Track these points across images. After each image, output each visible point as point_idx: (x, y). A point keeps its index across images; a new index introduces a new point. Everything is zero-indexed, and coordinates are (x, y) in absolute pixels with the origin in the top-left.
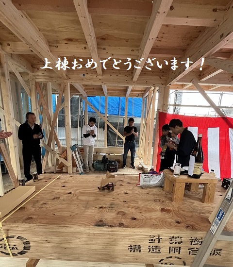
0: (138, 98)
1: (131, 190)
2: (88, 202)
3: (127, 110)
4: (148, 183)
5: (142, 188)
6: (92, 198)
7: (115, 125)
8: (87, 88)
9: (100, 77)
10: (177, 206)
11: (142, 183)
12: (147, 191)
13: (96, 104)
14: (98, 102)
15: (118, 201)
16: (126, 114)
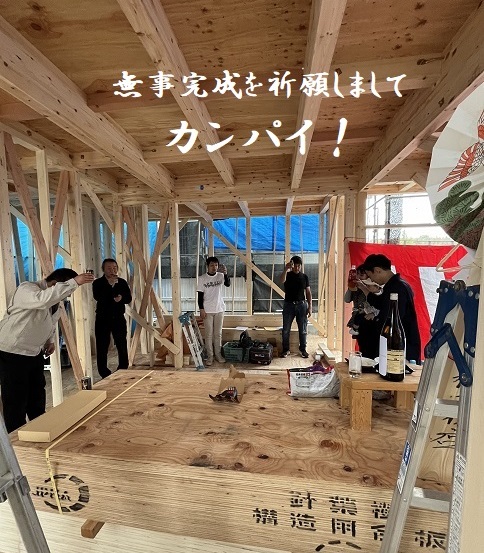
0: (310, 215)
1: (274, 402)
2: (189, 422)
3: (288, 240)
4: (306, 389)
5: (296, 399)
6: (197, 416)
7: (267, 270)
9: (231, 188)
10: (358, 437)
11: (294, 389)
12: (303, 405)
13: (230, 233)
14: (234, 230)
15: (242, 422)
16: (288, 247)
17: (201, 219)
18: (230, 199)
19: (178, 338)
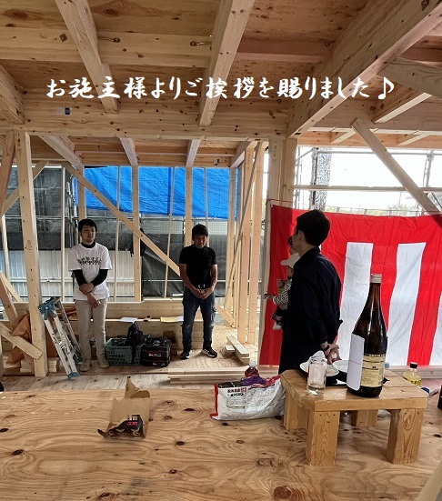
0: (218, 168)
1: (196, 431)
3: (189, 201)
4: (241, 411)
5: (224, 423)
6: (79, 466)
7: (161, 241)
8: (81, 145)
9: (114, 117)
11: (223, 411)
12: (237, 432)
13: (109, 187)
14: (114, 183)
15: (154, 470)
16: (189, 211)
17: (66, 164)
18: (111, 133)
19: (38, 335)
